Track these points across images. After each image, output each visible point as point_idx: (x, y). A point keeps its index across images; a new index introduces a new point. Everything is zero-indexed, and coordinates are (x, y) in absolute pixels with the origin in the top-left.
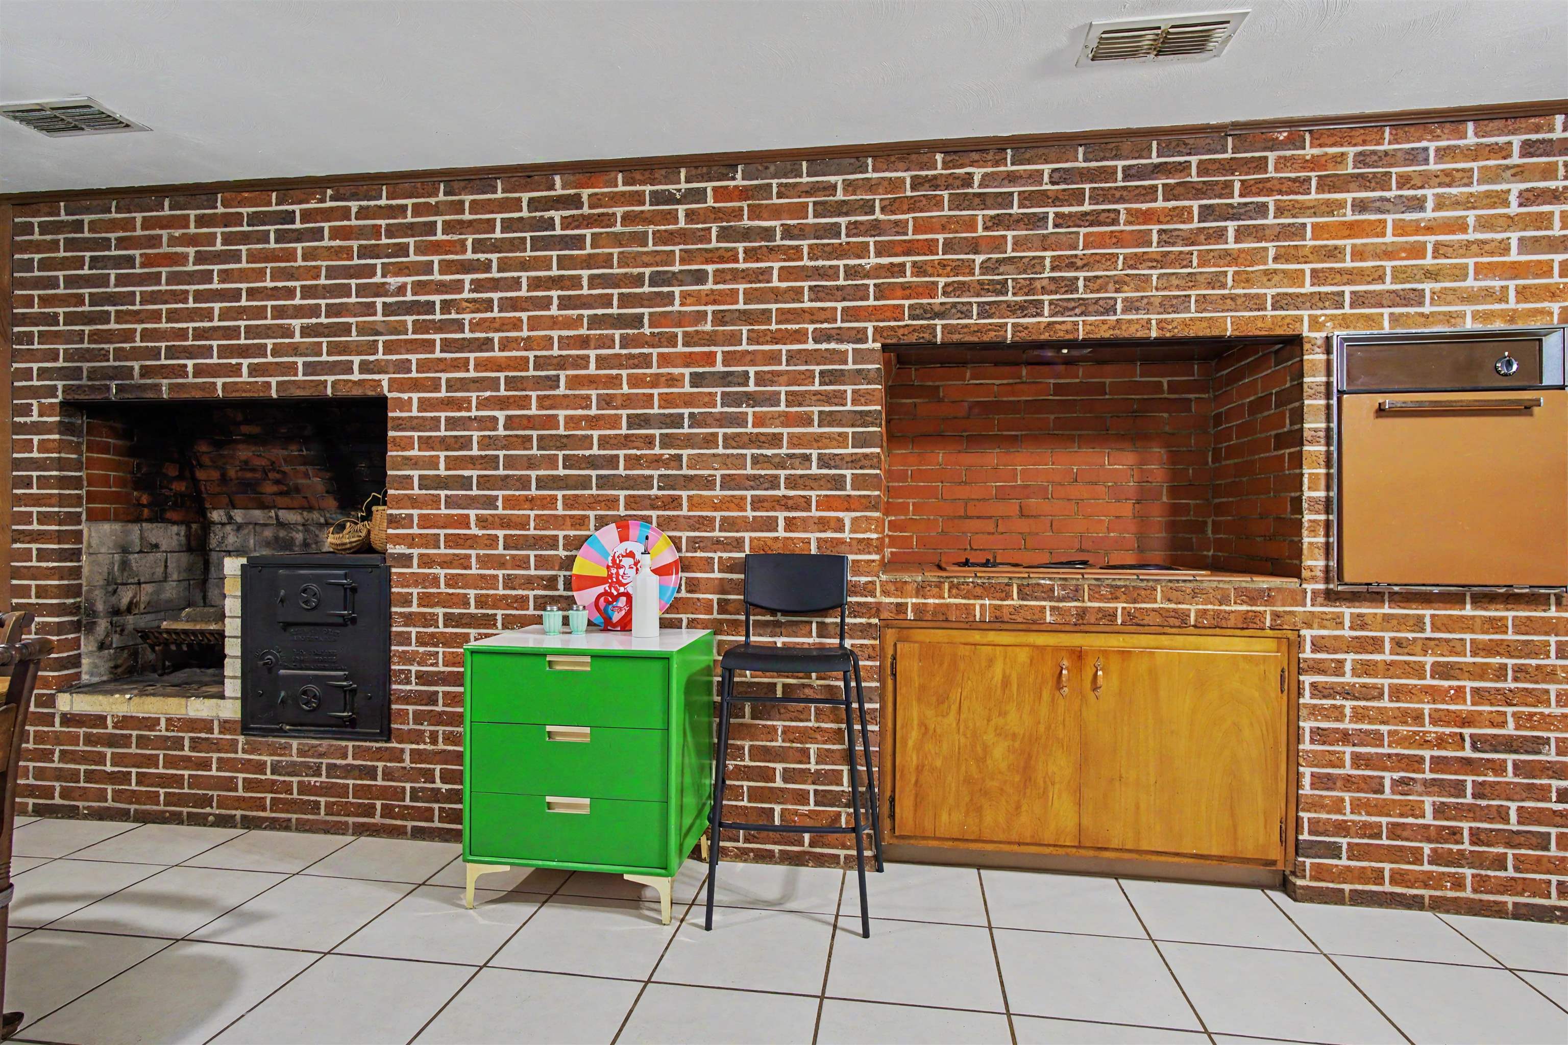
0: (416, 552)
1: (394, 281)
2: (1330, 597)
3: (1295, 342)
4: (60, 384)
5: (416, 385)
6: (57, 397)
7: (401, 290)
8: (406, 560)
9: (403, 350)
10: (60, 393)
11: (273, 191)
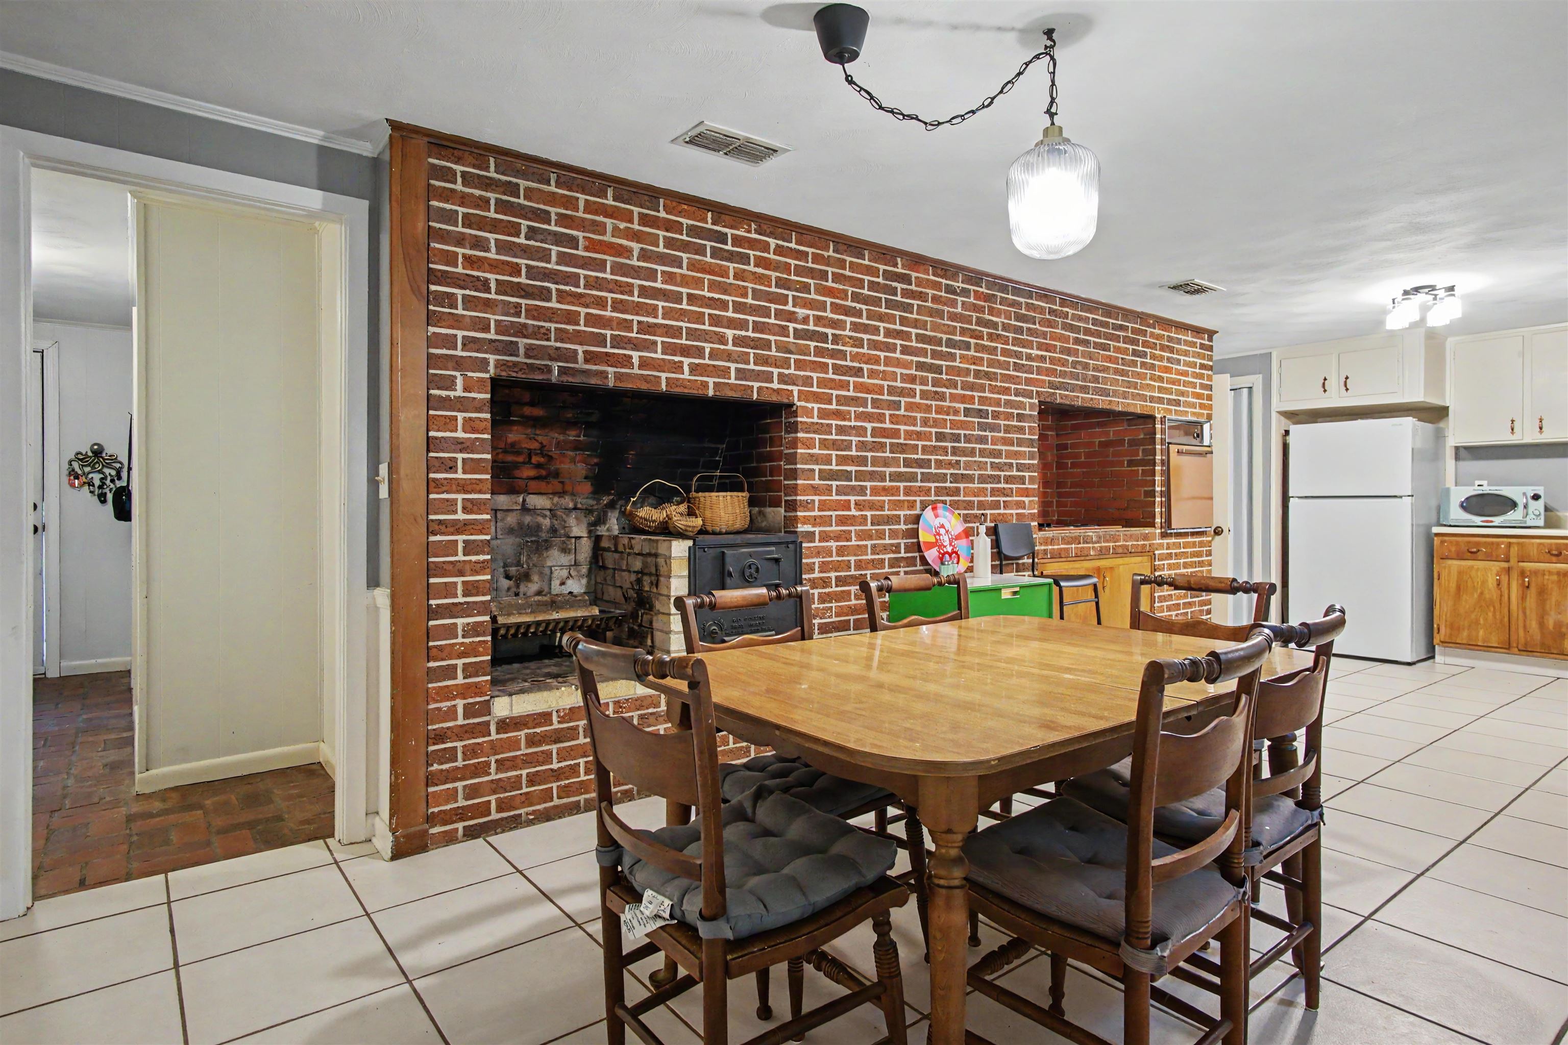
0: (817, 530)
1: (801, 312)
2: (1164, 535)
3: (1152, 418)
4: (492, 358)
5: (817, 398)
6: (488, 372)
7: (805, 320)
8: (810, 536)
9: (808, 369)
10: (491, 368)
11: (709, 211)
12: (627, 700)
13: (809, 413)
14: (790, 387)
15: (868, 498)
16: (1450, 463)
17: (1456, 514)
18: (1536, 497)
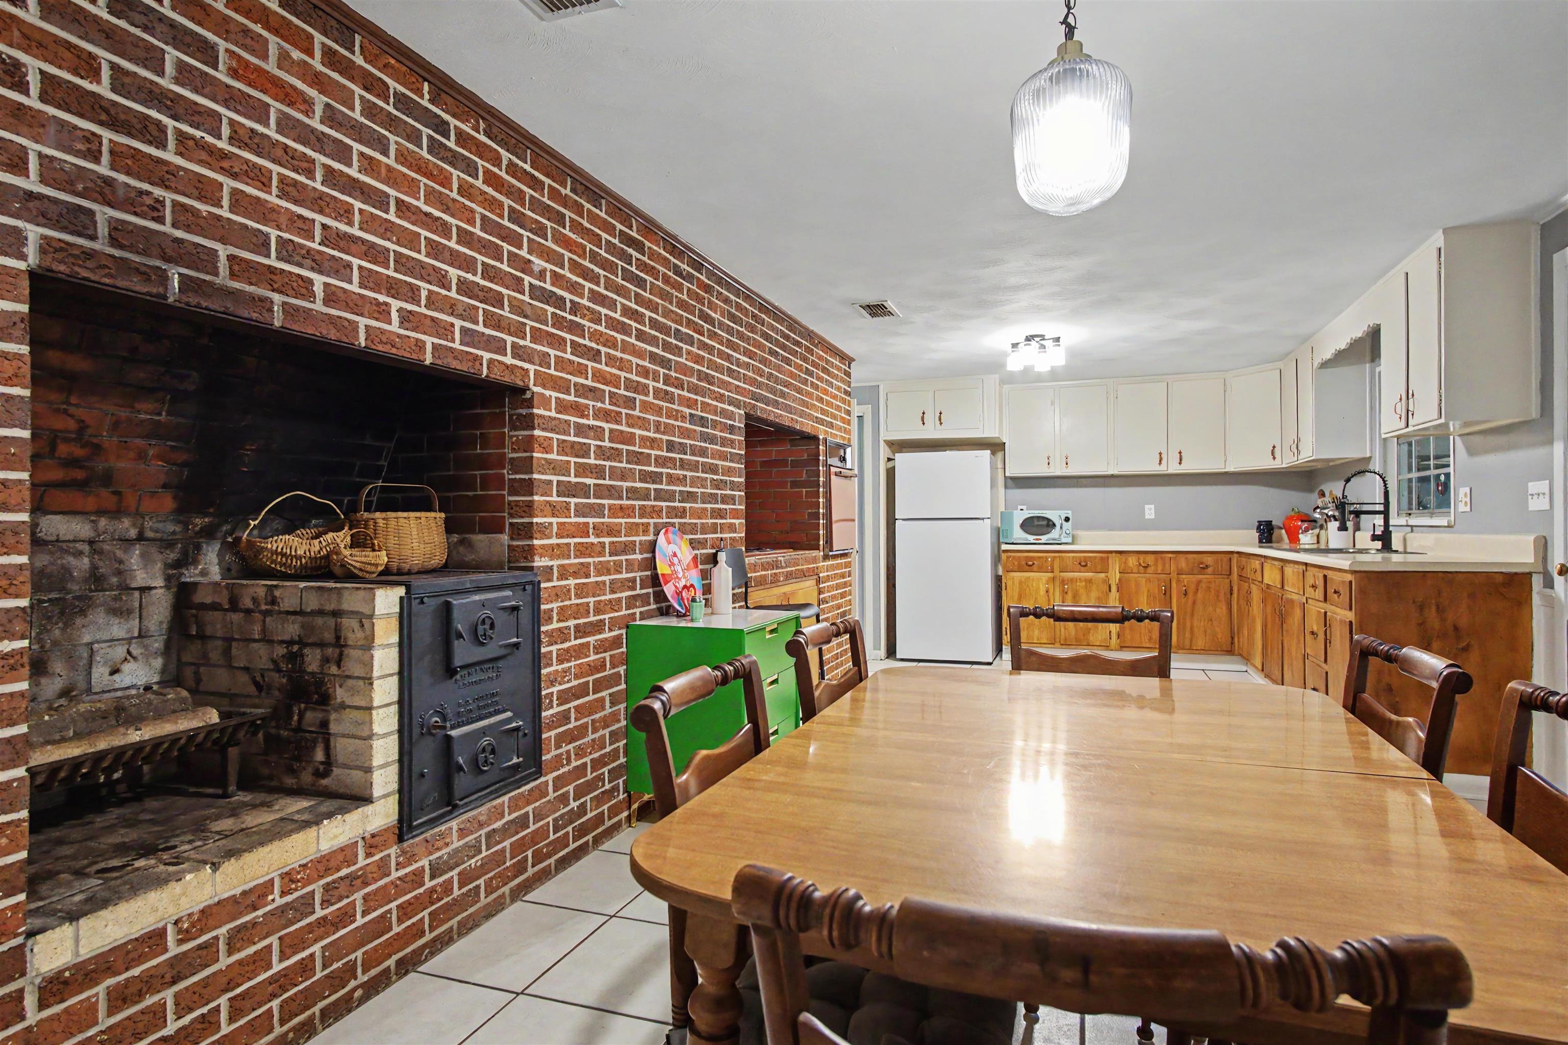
0: (555, 563)
1: (538, 263)
3: (817, 439)
4: (33, 232)
5: (554, 384)
7: (541, 275)
8: (548, 573)
9: (546, 343)
10: (31, 251)
11: (425, 80)
12: (304, 866)
13: (545, 402)
14: (526, 365)
15: (606, 520)
16: (1001, 490)
17: (1019, 534)
18: (1067, 519)
